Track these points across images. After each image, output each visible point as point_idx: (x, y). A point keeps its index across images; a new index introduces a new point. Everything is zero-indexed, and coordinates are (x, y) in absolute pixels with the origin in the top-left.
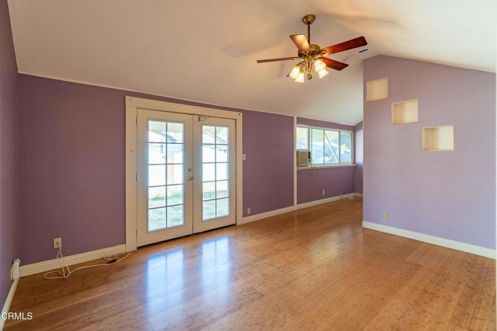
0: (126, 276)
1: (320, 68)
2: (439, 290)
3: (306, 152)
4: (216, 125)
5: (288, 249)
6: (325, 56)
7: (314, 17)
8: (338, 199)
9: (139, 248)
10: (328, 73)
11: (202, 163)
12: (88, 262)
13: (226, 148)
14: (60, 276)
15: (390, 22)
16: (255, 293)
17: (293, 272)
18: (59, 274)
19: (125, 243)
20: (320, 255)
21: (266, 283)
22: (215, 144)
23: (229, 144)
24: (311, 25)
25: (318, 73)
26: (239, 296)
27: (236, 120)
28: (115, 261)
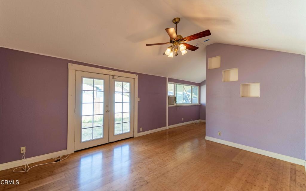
0: (65, 170)
1: (183, 49)
2: (255, 181)
3: (173, 97)
4: (123, 82)
5: (163, 152)
6: (185, 42)
7: (179, 19)
8: (190, 123)
9: (75, 152)
10: (187, 52)
11: (114, 102)
12: (43, 161)
13: (128, 94)
14: (24, 170)
15: (225, 21)
16: (143, 181)
17: (166, 167)
18: (23, 169)
19: (67, 149)
20: (182, 156)
21: (150, 174)
22: (122, 92)
23: (130, 92)
24: (177, 24)
25: (181, 52)
26: (133, 183)
27: (134, 79)
28: (59, 160)
